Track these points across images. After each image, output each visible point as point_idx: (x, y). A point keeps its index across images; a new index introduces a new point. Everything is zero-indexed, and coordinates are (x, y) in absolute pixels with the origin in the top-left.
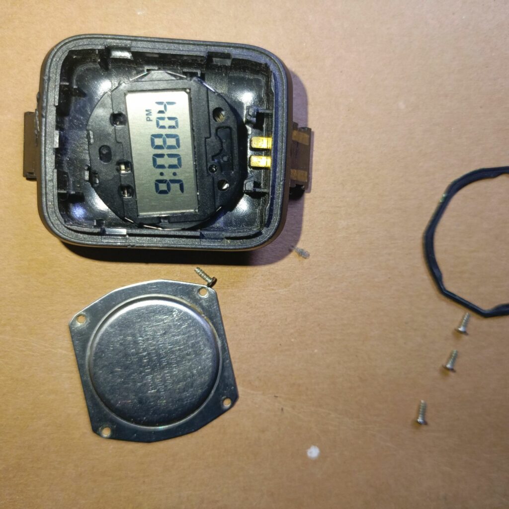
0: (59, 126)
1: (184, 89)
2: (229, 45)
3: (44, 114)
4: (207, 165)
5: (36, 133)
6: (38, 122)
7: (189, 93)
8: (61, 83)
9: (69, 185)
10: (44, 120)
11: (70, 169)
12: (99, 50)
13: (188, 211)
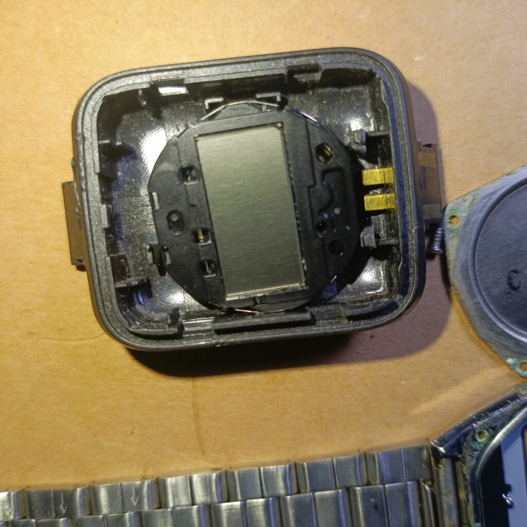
0: (106, 198)
1: (273, 124)
2: (315, 53)
3: (84, 187)
4: (313, 222)
5: (78, 211)
6: (78, 197)
7: (282, 128)
8: (100, 142)
9: (129, 270)
10: (84, 194)
11: (127, 250)
12: (142, 89)
13: (291, 285)
